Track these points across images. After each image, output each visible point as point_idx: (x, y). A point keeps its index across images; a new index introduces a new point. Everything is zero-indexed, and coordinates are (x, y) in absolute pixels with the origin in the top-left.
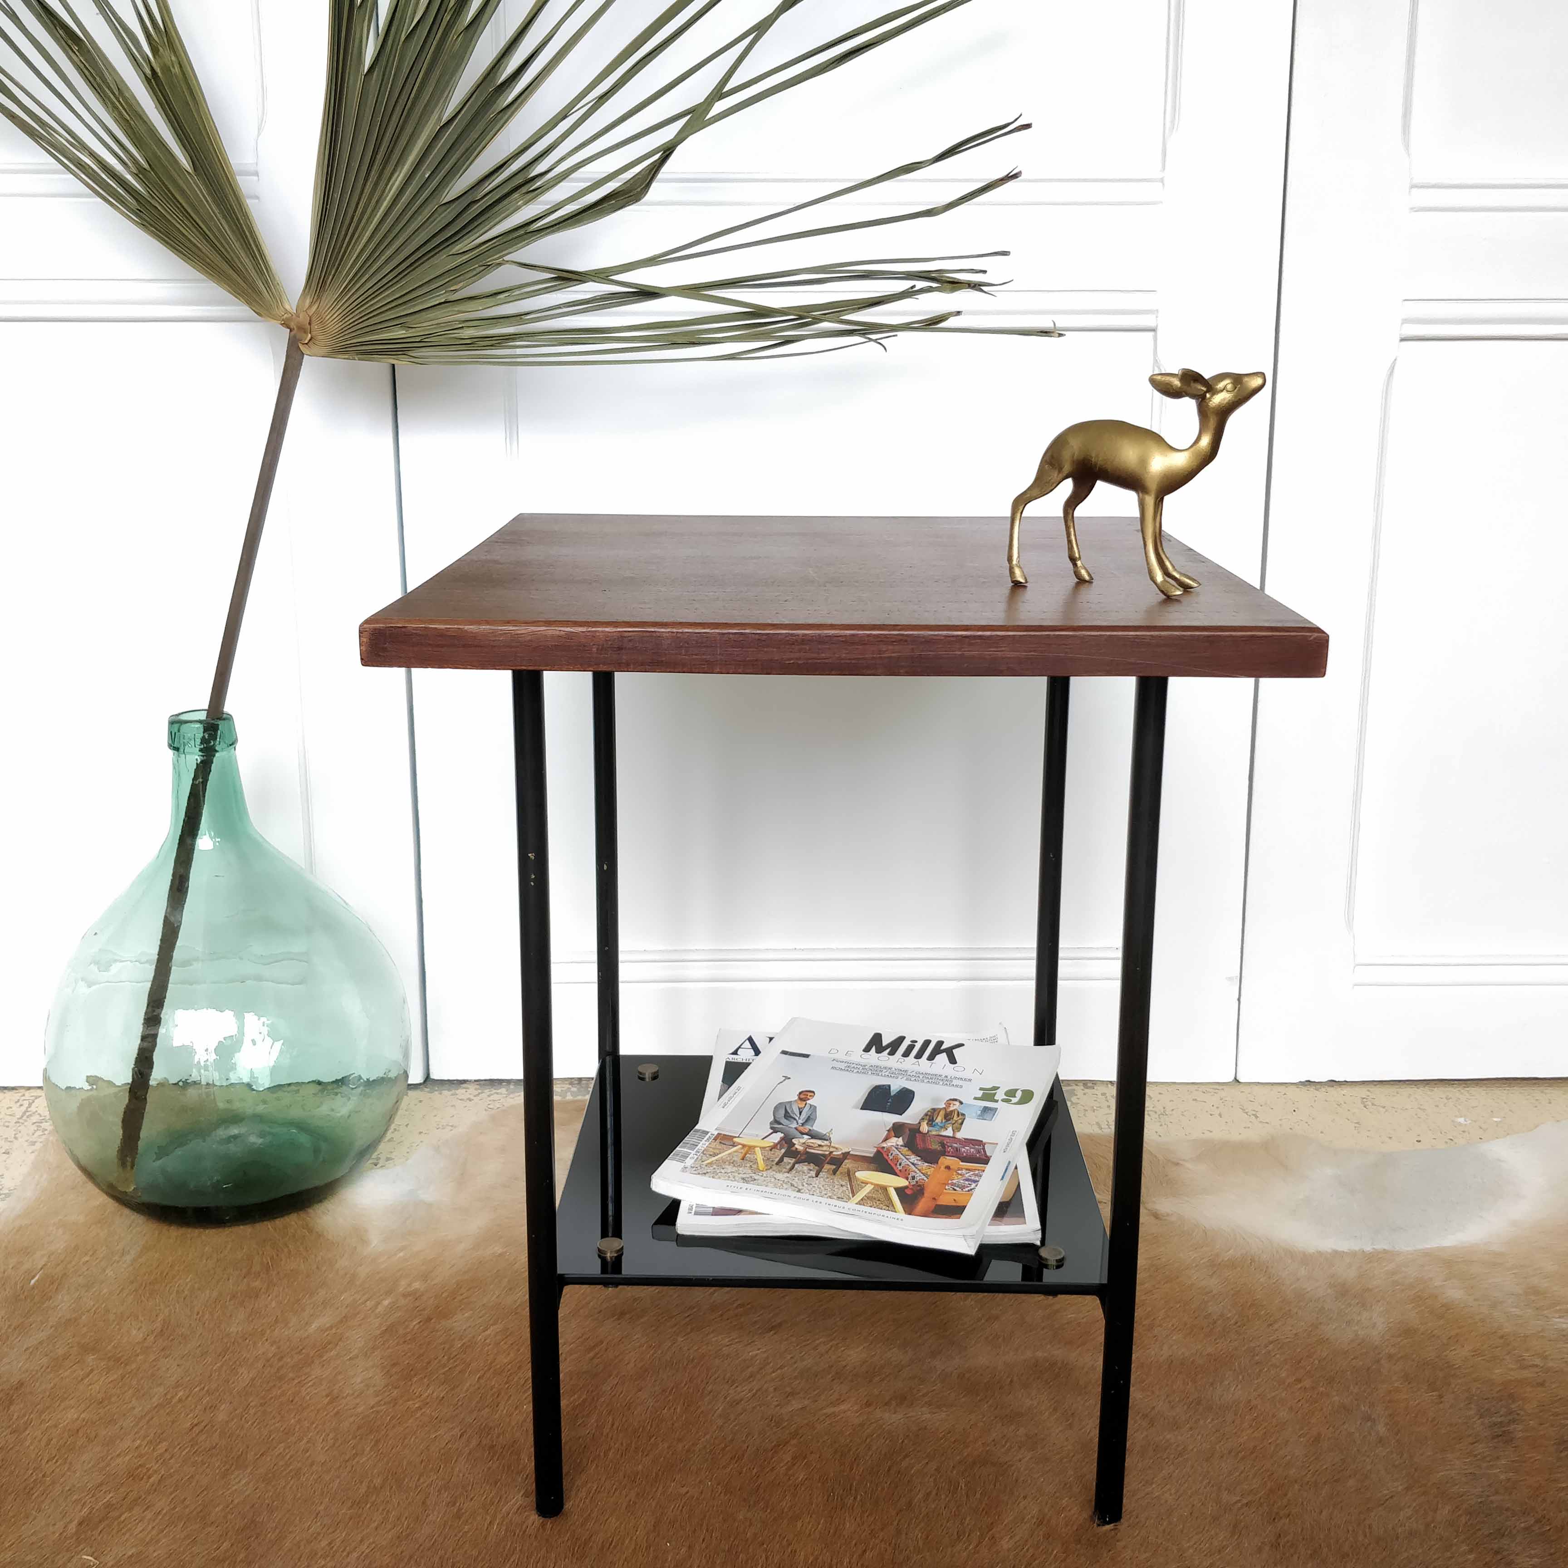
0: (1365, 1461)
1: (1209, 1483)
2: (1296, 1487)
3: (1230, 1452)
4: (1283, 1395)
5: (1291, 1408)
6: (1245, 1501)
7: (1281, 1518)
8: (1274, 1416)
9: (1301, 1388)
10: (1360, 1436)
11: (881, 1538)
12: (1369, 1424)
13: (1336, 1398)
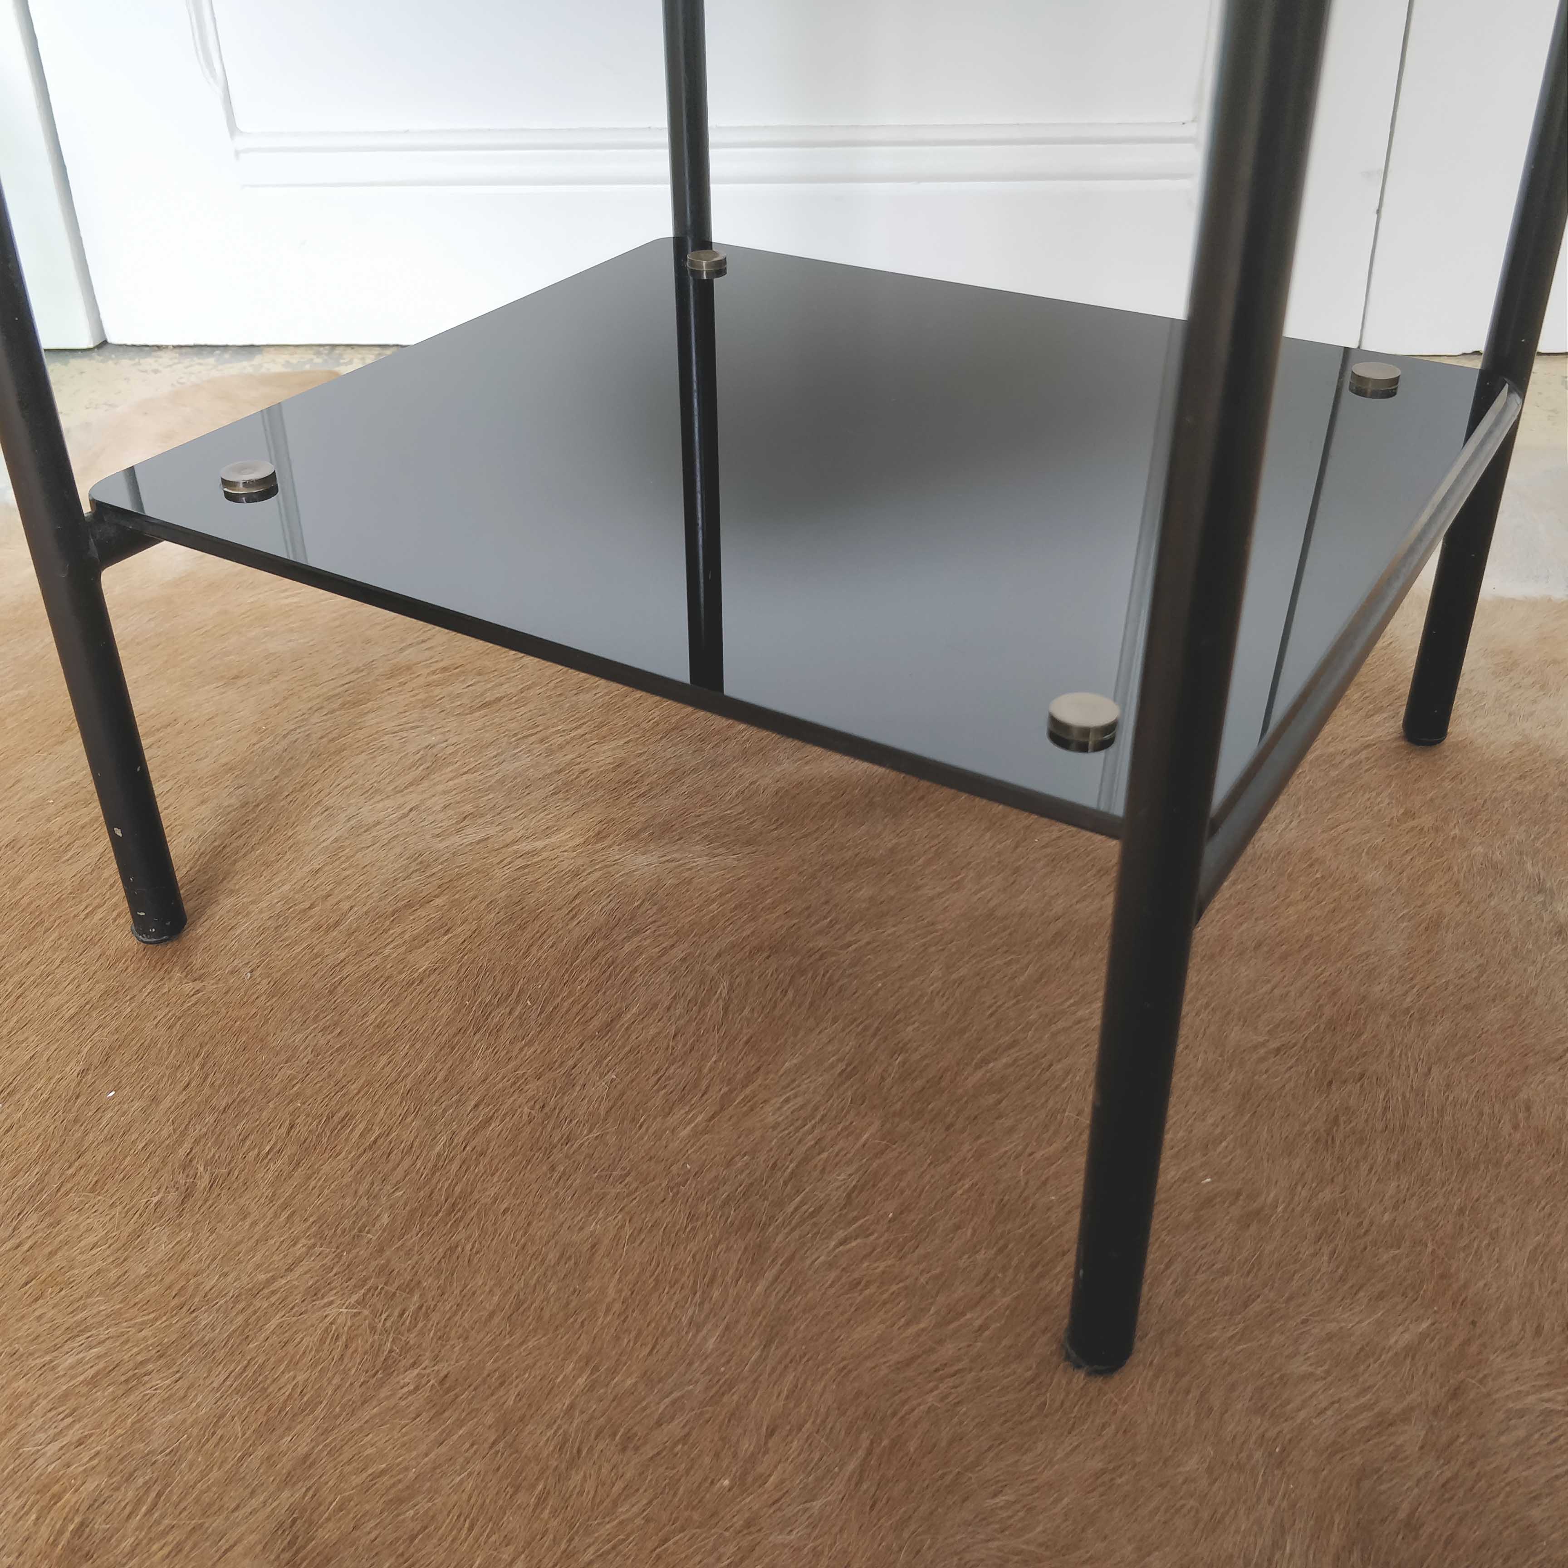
0: (1525, 970)
1: (1207, 1005)
2: (1384, 1019)
3: (1258, 946)
4: (1379, 840)
5: (1390, 866)
6: (1274, 1044)
7: (1345, 1082)
8: (1354, 879)
9: (1412, 829)
10: (1520, 920)
11: (530, 1094)
12: (1540, 898)
13: (1480, 849)
